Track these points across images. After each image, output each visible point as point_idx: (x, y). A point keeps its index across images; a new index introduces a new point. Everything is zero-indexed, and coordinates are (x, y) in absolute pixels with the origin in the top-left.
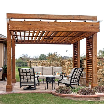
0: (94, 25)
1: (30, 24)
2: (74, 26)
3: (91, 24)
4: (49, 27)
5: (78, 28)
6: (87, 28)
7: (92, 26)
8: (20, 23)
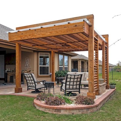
0: (77, 25)
1: (22, 34)
2: (58, 30)
3: (75, 25)
4: (35, 34)
5: (61, 32)
6: (70, 29)
7: (76, 27)
8: (15, 34)
